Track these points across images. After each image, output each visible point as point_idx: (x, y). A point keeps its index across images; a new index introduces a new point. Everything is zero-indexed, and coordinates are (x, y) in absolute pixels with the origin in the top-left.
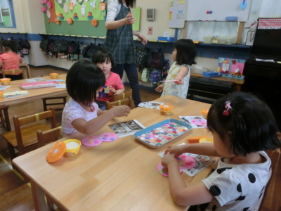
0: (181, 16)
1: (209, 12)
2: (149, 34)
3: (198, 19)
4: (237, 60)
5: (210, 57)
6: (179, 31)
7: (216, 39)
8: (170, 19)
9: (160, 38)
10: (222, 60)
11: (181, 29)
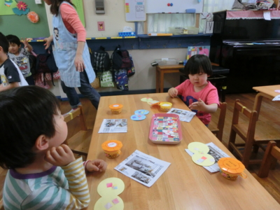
0: (142, 9)
1: (170, 5)
2: (100, 30)
3: (161, 12)
4: (203, 47)
5: (175, 48)
6: (139, 25)
7: (186, 30)
8: (128, 12)
9: (120, 34)
10: (191, 48)
11: (141, 22)
